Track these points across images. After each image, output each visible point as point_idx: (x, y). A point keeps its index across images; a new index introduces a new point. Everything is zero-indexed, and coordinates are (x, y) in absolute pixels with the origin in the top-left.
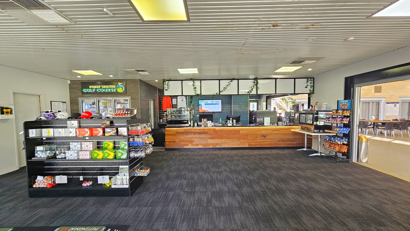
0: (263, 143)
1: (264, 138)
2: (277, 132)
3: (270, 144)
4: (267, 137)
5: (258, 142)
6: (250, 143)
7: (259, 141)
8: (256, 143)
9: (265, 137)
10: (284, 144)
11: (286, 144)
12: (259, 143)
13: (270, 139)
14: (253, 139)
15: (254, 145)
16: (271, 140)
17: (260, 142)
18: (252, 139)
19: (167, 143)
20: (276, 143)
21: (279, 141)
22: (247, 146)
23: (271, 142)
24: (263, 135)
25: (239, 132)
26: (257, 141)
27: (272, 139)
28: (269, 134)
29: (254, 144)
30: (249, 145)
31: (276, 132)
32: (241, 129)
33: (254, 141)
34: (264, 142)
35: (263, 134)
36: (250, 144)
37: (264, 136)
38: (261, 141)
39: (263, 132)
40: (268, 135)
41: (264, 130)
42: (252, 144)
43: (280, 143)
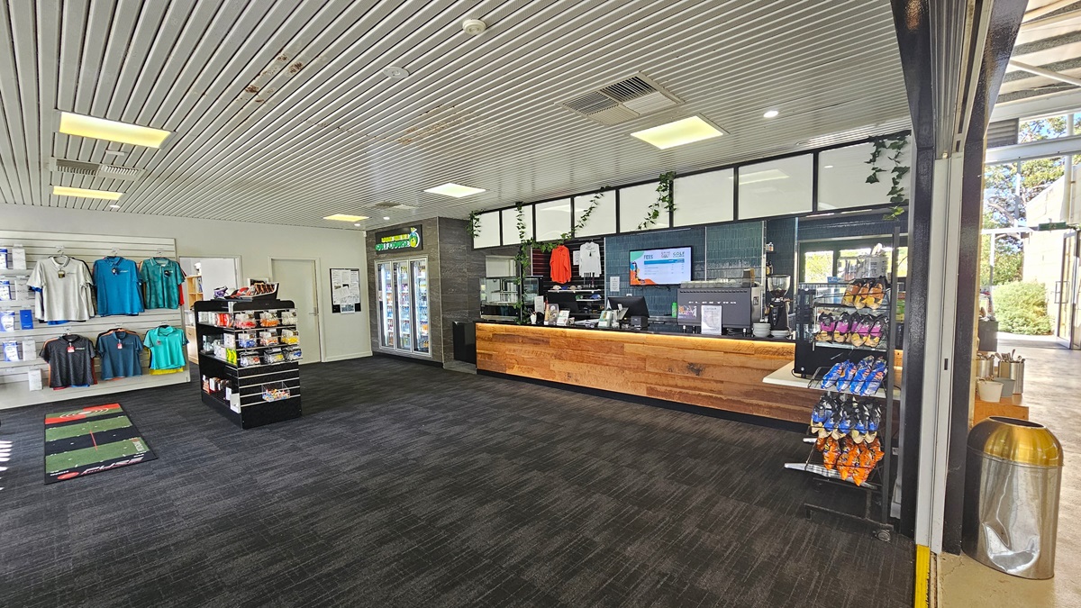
0: (690, 392)
1: (694, 375)
2: (743, 358)
3: (716, 398)
4: (707, 374)
5: (676, 386)
6: (652, 386)
7: (680, 383)
8: (669, 389)
9: (698, 372)
10: (770, 408)
11: (778, 408)
12: (678, 390)
13: (717, 381)
14: (660, 374)
15: (664, 394)
16: (719, 386)
17: (683, 387)
18: (657, 374)
19: (479, 358)
20: (735, 398)
21: (748, 394)
22: (643, 393)
23: (720, 392)
24: (691, 364)
25: (622, 347)
26: (671, 382)
27: (722, 382)
28: (714, 363)
29: (663, 389)
30: (650, 390)
31: (736, 360)
32: (629, 338)
33: (665, 382)
34: (695, 388)
35: (691, 361)
36: (652, 389)
37: (696, 369)
38: (686, 384)
39: (693, 356)
40: (708, 366)
41: (695, 347)
42: (658, 388)
43: (754, 402)
